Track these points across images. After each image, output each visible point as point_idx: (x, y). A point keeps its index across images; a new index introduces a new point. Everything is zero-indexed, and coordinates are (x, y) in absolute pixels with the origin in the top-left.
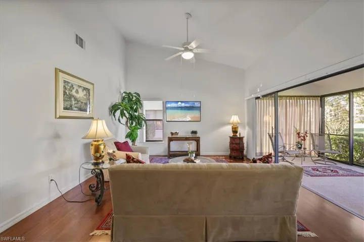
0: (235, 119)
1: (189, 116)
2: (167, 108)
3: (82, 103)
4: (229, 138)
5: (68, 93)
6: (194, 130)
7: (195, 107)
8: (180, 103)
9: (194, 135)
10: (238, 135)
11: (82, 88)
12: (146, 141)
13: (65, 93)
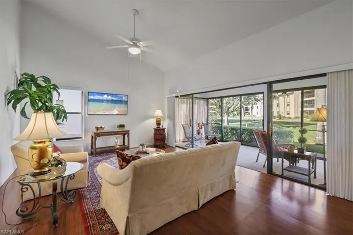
0: (158, 113)
1: (116, 110)
2: (89, 100)
4: (153, 130)
6: (122, 124)
8: (106, 96)
9: (121, 129)
10: (161, 126)
12: (57, 140)
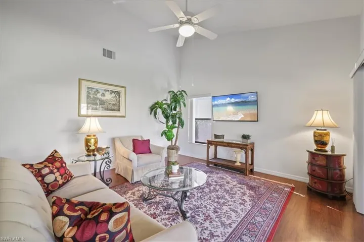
3: (110, 104)
5: (92, 97)
7: (249, 102)
11: (110, 92)
12: (196, 142)
13: (88, 97)
